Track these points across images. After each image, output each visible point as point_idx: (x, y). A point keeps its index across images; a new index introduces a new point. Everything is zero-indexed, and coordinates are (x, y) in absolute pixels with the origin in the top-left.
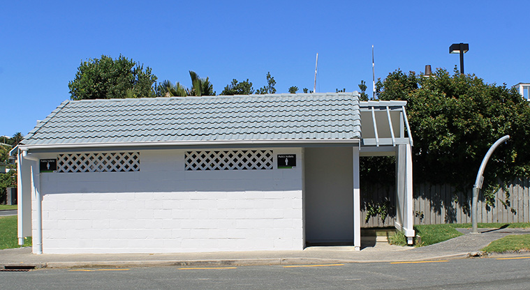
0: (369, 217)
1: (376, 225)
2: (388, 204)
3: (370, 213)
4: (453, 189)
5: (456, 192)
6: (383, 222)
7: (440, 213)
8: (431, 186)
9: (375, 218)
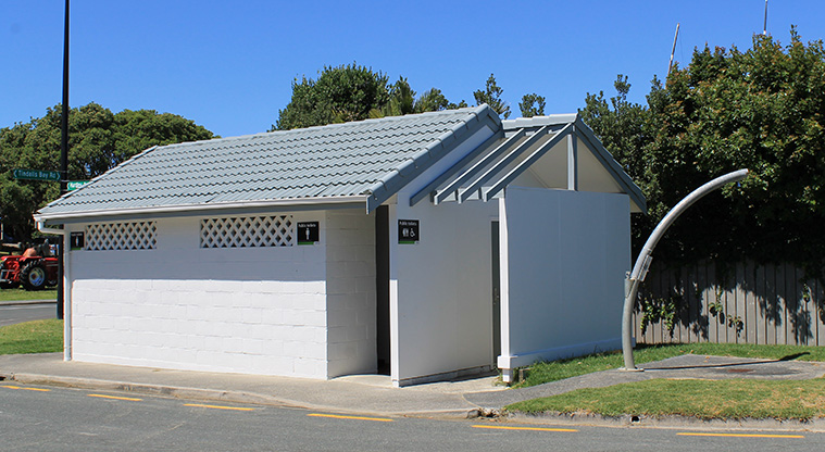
0: (645, 322)
1: (658, 340)
2: (678, 300)
3: (647, 317)
4: (801, 273)
5: (805, 280)
6: (671, 334)
7: (778, 322)
8: (757, 267)
9: (657, 326)
